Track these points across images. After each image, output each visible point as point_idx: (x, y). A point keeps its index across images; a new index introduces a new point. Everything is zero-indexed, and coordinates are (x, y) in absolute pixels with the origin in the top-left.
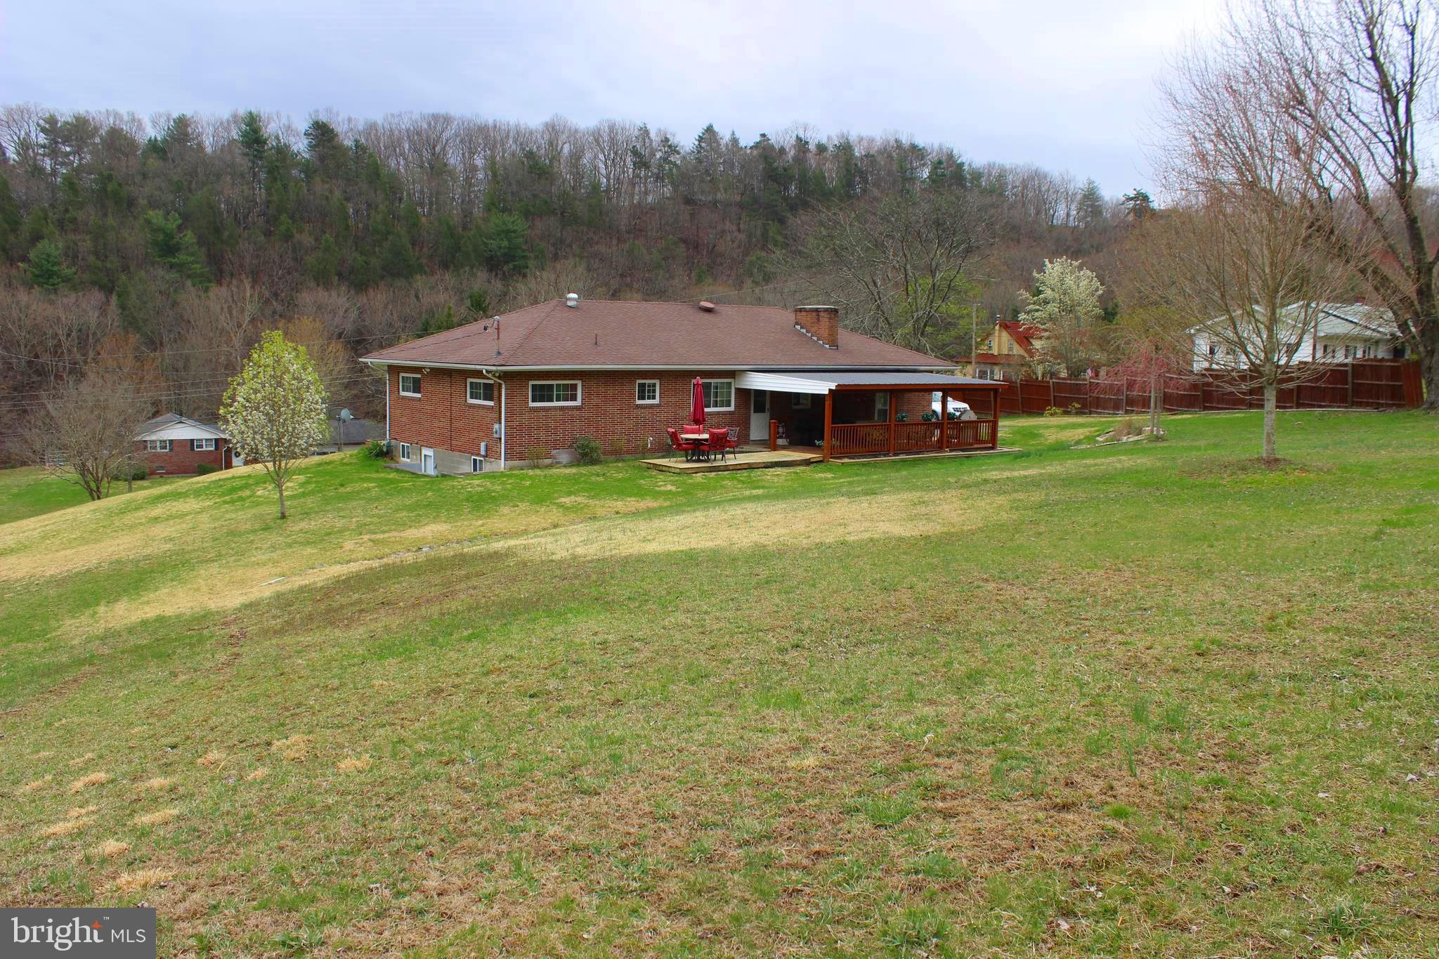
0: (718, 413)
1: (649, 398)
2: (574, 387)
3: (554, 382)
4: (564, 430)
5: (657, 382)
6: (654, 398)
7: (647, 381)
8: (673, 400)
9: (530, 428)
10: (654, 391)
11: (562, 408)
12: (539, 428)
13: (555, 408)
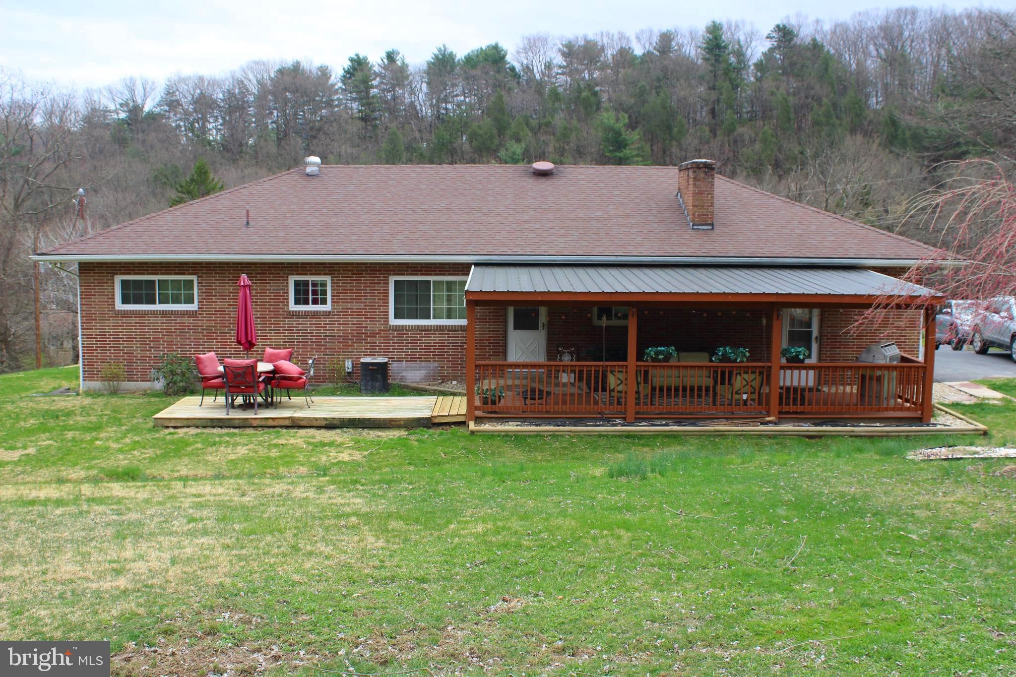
0: (440, 328)
1: (315, 302)
2: (189, 284)
3: (156, 278)
4: (170, 343)
5: (328, 279)
6: (324, 302)
7: (311, 278)
8: (355, 306)
9: (117, 340)
10: (324, 293)
11: (164, 314)
12: (130, 339)
13: (154, 313)
